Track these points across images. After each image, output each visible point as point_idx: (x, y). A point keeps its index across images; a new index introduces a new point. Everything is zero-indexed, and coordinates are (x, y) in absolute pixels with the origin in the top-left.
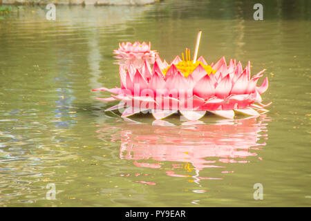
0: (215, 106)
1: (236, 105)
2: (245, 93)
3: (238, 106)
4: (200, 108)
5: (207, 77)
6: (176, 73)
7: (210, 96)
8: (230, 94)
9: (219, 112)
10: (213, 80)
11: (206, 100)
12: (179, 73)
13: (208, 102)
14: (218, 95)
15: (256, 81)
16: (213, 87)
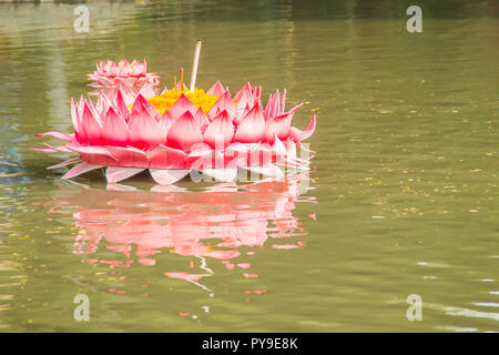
4: (180, 165)
5: (188, 115)
6: (141, 110)
8: (233, 141)
11: (188, 152)
12: (144, 108)
13: (191, 155)
16: (199, 132)
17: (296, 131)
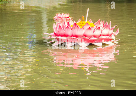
0: (94, 41)
1: (103, 40)
2: (107, 35)
3: (104, 41)
4: (87, 42)
5: (90, 28)
6: (76, 27)
7: (91, 37)
8: (100, 35)
9: (95, 43)
10: (93, 30)
11: (89, 38)
12: (77, 26)
13: (90, 39)
14: (94, 36)
15: (113, 30)
16: (93, 32)
17: (114, 33)
